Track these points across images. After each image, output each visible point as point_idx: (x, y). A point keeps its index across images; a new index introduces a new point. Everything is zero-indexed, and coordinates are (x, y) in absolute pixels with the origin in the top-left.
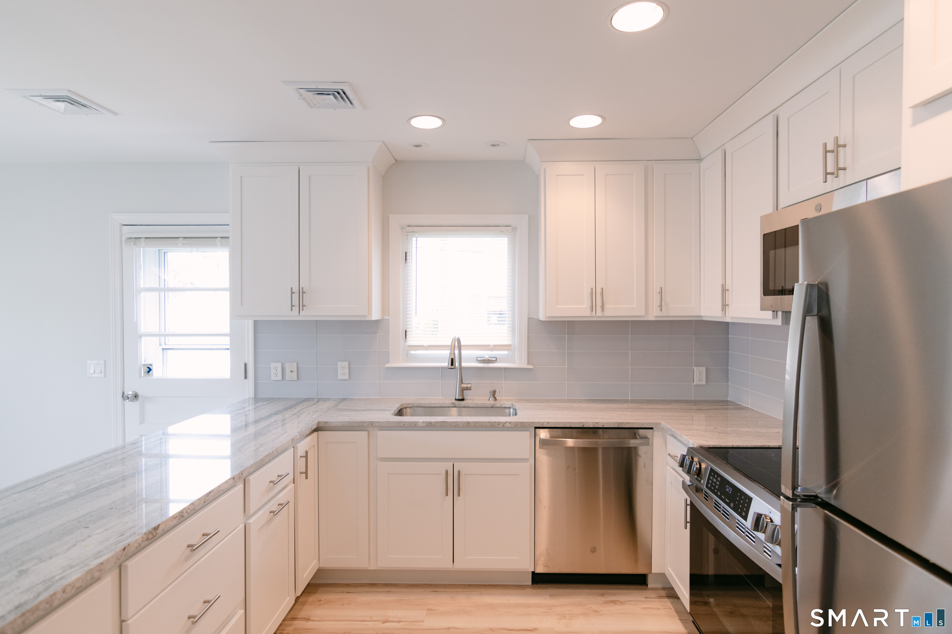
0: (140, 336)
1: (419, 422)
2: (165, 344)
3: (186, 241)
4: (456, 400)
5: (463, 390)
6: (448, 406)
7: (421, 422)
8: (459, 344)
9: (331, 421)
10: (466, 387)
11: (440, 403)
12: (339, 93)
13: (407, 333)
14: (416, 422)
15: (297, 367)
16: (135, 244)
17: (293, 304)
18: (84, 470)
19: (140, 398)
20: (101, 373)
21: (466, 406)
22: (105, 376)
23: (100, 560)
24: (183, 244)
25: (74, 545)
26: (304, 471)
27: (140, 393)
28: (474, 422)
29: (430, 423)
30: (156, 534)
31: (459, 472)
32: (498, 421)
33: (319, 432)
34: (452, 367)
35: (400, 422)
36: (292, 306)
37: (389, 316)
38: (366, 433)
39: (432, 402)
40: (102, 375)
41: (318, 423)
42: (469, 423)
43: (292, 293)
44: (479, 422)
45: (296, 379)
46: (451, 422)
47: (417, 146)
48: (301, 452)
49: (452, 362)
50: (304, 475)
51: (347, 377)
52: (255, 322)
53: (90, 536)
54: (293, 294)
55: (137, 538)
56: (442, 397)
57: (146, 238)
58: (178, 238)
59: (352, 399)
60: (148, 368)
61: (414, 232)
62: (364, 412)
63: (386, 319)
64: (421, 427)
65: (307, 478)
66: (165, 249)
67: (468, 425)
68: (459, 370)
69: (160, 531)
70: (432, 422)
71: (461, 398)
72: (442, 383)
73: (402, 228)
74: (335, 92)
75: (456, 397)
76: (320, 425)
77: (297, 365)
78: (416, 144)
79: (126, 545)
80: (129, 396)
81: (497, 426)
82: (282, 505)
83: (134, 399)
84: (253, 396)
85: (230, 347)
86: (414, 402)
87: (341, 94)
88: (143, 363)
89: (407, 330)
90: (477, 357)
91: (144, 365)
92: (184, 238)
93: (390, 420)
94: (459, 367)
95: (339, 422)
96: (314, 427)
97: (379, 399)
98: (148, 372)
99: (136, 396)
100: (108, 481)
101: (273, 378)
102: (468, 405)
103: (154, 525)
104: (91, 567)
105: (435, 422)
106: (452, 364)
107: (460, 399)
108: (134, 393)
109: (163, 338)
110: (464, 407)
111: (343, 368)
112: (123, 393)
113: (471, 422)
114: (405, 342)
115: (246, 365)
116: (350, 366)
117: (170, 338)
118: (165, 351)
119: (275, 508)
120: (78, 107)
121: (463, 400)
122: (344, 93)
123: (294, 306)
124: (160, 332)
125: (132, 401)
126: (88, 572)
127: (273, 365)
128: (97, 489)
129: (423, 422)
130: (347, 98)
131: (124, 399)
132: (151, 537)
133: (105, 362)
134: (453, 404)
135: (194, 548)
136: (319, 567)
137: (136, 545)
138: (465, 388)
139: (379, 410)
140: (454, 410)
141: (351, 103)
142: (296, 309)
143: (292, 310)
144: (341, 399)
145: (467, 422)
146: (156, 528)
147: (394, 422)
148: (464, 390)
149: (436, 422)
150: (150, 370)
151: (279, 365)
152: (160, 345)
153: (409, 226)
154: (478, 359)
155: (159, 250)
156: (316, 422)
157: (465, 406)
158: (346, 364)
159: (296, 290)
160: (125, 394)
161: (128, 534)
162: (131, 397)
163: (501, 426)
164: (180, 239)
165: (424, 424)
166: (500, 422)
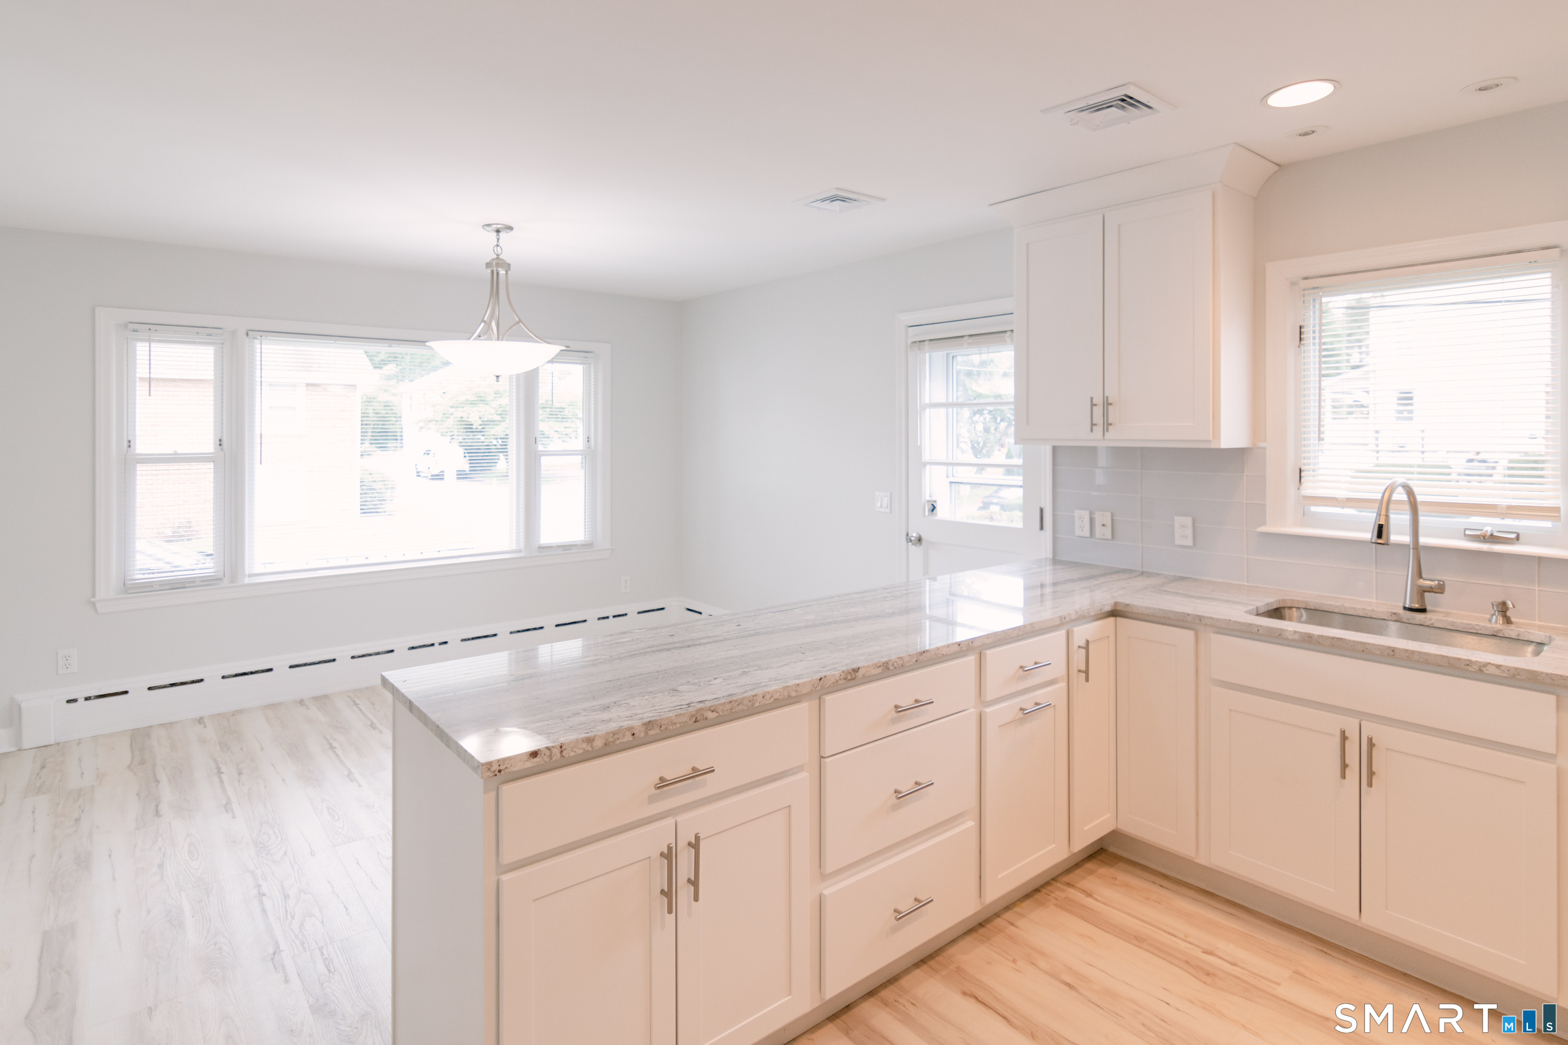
0: (925, 465)
1: (1287, 630)
2: (953, 476)
3: (971, 340)
4: (1405, 608)
5: (1422, 592)
6: (1383, 617)
7: (1290, 631)
8: (1412, 499)
9: (1135, 603)
10: (1429, 585)
11: (1364, 609)
12: (1123, 100)
13: (1302, 474)
14: (1281, 630)
15: (1113, 520)
16: (919, 349)
17: (1094, 422)
18: (830, 604)
19: (923, 542)
20: (887, 507)
21: (1426, 624)
22: (891, 512)
23: (797, 682)
24: (969, 344)
25: (787, 664)
26: (1084, 668)
27: (923, 537)
28: (1407, 650)
29: (1310, 636)
30: (856, 677)
31: (1370, 740)
32: (1465, 658)
33: (1118, 618)
34: (1380, 541)
35: (1250, 624)
36: (1093, 425)
37: (1265, 441)
38: (1191, 633)
39: (1347, 605)
40: (888, 510)
41: (1116, 604)
42: (1393, 650)
43: (1093, 405)
44: (1418, 652)
45: (1109, 537)
46: (1354, 642)
47: (1306, 134)
48: (1079, 637)
49: (1380, 531)
50: (1084, 675)
51: (1189, 542)
52: (1055, 449)
53: (801, 661)
54: (1094, 407)
55: (835, 673)
56: (1377, 599)
57: (930, 340)
58: (963, 337)
59: (1196, 580)
60: (933, 505)
61: (1318, 288)
62: (1198, 601)
63: (1260, 448)
64: (1290, 640)
65: (1087, 680)
66: (954, 352)
67: (1391, 653)
68: (1413, 552)
69: (860, 674)
70: (1313, 634)
71: (1417, 606)
72: (1376, 572)
73: (1293, 284)
74: (1116, 100)
75: (1405, 603)
76: (1119, 608)
77: (1112, 515)
78: (1304, 131)
79: (823, 676)
80: (912, 539)
81: (1465, 667)
82: (1039, 707)
83: (917, 543)
84: (1051, 556)
85: (1023, 483)
86: (1308, 600)
87: (1127, 101)
88: (928, 498)
89: (1302, 469)
90: (1465, 530)
91: (929, 501)
92: (970, 336)
93: (1233, 619)
94: (1413, 545)
95: (1146, 608)
96: (1108, 608)
97: (1247, 586)
98: (933, 510)
99: (920, 540)
100: (842, 618)
101: (1078, 532)
102: (1432, 622)
103: (855, 666)
104: (789, 684)
105: (1318, 636)
106: (1380, 535)
107: (1414, 608)
108: (918, 536)
109: (950, 468)
110: (1421, 625)
111: (1183, 526)
112: (907, 535)
113: (1399, 649)
114: (1298, 489)
115: (1042, 510)
116: (1195, 525)
117: (959, 468)
118: (953, 485)
119: (1030, 707)
120: (849, 202)
121: (1423, 610)
122: (1131, 98)
123: (1096, 425)
124: (947, 459)
125: (916, 545)
126: (784, 688)
127: (1078, 513)
128: (830, 623)
129: (1295, 632)
130: (1139, 102)
131: (908, 542)
132: (849, 677)
133: (891, 494)
134: (1394, 616)
135: (899, 710)
136: (1117, 828)
137: (834, 680)
138: (1427, 587)
139: (1227, 601)
140: (1393, 626)
141: (1149, 107)
142: (1098, 430)
143: (1092, 431)
144: (1179, 577)
145: (1389, 647)
146: (856, 670)
147: (1239, 623)
148: (1425, 591)
149: (1322, 636)
150: (934, 508)
151: (1086, 514)
152: (947, 477)
153: (1306, 278)
154: (1468, 532)
155: (947, 354)
156: (1112, 602)
157: (1422, 623)
158: (1188, 521)
159: (1098, 400)
160: (910, 535)
161: (830, 668)
162: (914, 540)
163: (1474, 670)
164: (965, 338)
165: (1297, 637)
166: (1470, 661)
